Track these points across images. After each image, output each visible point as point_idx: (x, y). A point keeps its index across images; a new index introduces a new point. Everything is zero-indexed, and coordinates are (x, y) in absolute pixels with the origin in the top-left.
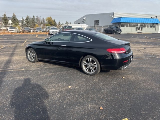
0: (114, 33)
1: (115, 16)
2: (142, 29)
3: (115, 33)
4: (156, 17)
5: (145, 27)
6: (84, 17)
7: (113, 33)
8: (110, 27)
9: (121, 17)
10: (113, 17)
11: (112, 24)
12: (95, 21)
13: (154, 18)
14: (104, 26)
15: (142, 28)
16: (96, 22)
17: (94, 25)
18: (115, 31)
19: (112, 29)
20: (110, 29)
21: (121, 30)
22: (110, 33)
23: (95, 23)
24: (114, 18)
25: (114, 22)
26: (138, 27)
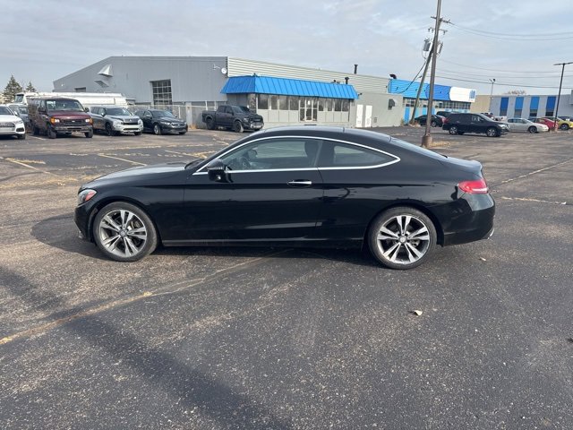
0: (242, 130)
1: (234, 71)
2: (315, 117)
3: (244, 128)
4: (347, 79)
5: (321, 109)
6: (102, 64)
7: (239, 129)
8: (223, 108)
9: (255, 76)
10: (225, 72)
11: (223, 98)
12: (154, 83)
13: (341, 83)
14: (193, 103)
15: (315, 112)
16: (162, 89)
17: (151, 99)
18: (243, 123)
19: (233, 114)
20: (223, 114)
21: (261, 120)
22: (221, 130)
23: (155, 91)
24: (229, 75)
25: (232, 92)
26: (306, 109)
